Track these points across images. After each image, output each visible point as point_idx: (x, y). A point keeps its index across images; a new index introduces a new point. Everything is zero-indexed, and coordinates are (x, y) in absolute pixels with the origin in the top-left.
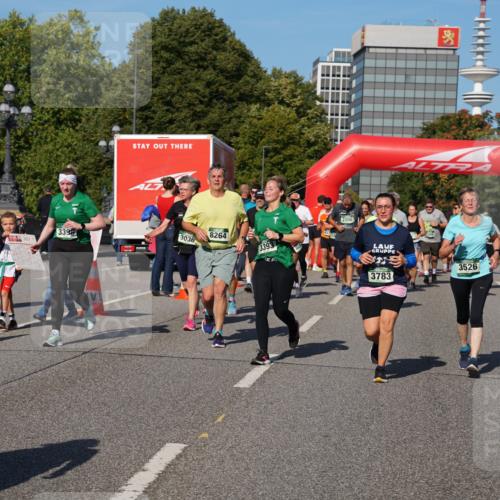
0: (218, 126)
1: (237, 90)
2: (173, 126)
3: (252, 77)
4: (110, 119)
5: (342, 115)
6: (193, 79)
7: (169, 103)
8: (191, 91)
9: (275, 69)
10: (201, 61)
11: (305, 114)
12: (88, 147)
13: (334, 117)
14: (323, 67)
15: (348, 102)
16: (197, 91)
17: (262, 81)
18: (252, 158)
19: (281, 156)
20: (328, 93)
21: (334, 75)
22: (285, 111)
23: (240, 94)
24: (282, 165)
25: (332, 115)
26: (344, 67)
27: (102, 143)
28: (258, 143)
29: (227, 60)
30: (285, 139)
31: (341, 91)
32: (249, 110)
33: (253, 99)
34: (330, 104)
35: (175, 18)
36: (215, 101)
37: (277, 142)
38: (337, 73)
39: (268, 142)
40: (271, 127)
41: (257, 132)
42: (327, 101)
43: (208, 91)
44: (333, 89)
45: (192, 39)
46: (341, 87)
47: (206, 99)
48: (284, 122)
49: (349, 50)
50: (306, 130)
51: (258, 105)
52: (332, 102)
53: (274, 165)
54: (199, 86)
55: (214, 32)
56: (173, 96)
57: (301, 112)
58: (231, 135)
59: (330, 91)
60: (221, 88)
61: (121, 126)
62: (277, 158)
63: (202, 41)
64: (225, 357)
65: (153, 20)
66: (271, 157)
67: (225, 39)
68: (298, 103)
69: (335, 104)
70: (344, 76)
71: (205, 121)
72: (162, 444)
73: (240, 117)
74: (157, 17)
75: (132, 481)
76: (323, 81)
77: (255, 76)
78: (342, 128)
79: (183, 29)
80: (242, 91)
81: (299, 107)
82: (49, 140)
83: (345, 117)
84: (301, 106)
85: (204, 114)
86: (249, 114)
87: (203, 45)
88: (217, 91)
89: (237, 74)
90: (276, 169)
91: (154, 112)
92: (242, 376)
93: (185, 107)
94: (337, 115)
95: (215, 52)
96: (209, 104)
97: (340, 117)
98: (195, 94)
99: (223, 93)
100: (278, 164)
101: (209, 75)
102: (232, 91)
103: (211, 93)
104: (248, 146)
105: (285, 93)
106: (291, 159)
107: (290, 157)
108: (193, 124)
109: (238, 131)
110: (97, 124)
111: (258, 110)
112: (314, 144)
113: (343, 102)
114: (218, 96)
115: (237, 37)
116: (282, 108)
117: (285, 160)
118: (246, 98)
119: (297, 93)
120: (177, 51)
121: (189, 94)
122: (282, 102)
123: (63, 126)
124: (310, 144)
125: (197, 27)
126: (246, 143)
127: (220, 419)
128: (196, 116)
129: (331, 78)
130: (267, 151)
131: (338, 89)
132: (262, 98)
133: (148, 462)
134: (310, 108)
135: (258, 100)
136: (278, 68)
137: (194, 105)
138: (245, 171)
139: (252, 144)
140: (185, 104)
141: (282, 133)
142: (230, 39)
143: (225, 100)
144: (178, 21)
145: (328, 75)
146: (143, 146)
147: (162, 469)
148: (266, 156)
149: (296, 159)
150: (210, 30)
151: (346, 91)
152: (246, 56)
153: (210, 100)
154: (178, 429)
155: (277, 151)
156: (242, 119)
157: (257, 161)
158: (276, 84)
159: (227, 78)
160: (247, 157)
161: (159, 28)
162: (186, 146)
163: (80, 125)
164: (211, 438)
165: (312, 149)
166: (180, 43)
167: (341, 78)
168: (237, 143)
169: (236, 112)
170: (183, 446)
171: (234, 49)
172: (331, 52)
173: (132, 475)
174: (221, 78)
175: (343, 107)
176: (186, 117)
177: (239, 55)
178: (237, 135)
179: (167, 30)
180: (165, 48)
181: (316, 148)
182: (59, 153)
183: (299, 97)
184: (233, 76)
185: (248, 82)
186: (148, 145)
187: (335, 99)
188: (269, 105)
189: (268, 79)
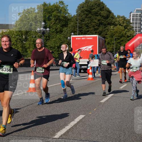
0: (101, 32)
1: (107, 22)
2: (89, 32)
3: (111, 18)
4: (71, 31)
5: (138, 28)
6: (94, 19)
7: (87, 26)
8: (94, 22)
9: (118, 15)
10: (96, 14)
11: (127, 28)
12: (65, 39)
13: (136, 29)
14: (133, 14)
15: (140, 24)
16: (95, 22)
17: (114, 19)
18: (111, 41)
19: (120, 40)
20: (134, 22)
21: (136, 16)
22: (121, 27)
23: (108, 23)
24: (120, 43)
25: (135, 28)
26: (139, 14)
27: (69, 38)
28: (113, 37)
29: (104, 13)
30: (121, 35)
31: (138, 21)
32: (110, 27)
33: (112, 24)
34: (135, 25)
35: (89, 2)
36: (101, 25)
37: (119, 36)
38: (137, 16)
39: (116, 36)
40: (117, 32)
41: (112, 34)
42: (134, 24)
43: (99, 22)
44: (136, 20)
45: (94, 8)
46: (138, 20)
47: (98, 25)
48: (120, 31)
49: (140, 9)
50: (127, 33)
51: (113, 26)
52: (135, 24)
53: (117, 43)
54: (96, 21)
55: (100, 5)
56: (89, 24)
57: (126, 27)
58: (105, 35)
59: (135, 21)
60: (102, 21)
61: (74, 33)
62: (119, 41)
63: (97, 8)
64: (99, 95)
65: (83, 3)
66: (117, 41)
67: (103, 7)
68: (125, 25)
69: (136, 25)
70: (139, 16)
71: (98, 31)
72: (79, 115)
73: (108, 29)
74: (84, 2)
75: (71, 123)
76: (133, 18)
77: (112, 18)
78: (138, 32)
79: (91, 5)
80: (108, 22)
81: (125, 26)
82: (54, 37)
83: (139, 28)
84: (126, 26)
85: (98, 29)
86: (111, 28)
87: (97, 9)
88: (101, 22)
89: (107, 17)
90: (118, 44)
91: (83, 29)
92: (102, 99)
93: (92, 27)
94: (137, 28)
95: (100, 11)
96: (99, 26)
97: (138, 29)
98: (95, 23)
99: (103, 23)
100: (119, 42)
101: (99, 18)
102: (105, 22)
103: (99, 23)
104: (110, 38)
105: (121, 22)
106: (123, 41)
107: (122, 41)
108: (94, 32)
109: (107, 33)
110: (67, 33)
111: (113, 27)
112: (130, 36)
113: (139, 24)
114: (101, 24)
115: (107, 7)
116: (120, 27)
117: (121, 41)
118: (110, 24)
119: (124, 22)
120: (90, 11)
121: (93, 23)
122: (120, 25)
123: (58, 33)
124: (128, 37)
125: (96, 4)
126: (109, 37)
127: (95, 110)
128: (95, 29)
129: (135, 17)
130: (116, 39)
131: (137, 20)
132: (114, 24)
133: (75, 119)
134: (128, 26)
135: (113, 24)
136: (119, 15)
137: (95, 26)
138: (109, 45)
139: (111, 37)
140: (92, 26)
141: (120, 34)
142: (105, 7)
143: (103, 25)
144: (90, 3)
145: (134, 16)
146: (79, 39)
147: (79, 120)
148: (115, 40)
149: (124, 41)
150: (99, 5)
151: (140, 21)
152: (110, 12)
153: (99, 25)
154: (84, 112)
155: (118, 39)
156: (108, 30)
157: (113, 42)
158: (118, 20)
159: (104, 18)
160: (110, 41)
161: (85, 5)
162: (91, 38)
163: (63, 33)
164: (92, 114)
165: (129, 38)
166: (90, 9)
167: (138, 17)
168: (107, 37)
169: (107, 28)
170: (84, 116)
171: (106, 10)
172: (135, 10)
173: (71, 122)
174: (102, 18)
175: (138, 25)
176: (92, 30)
177: (108, 12)
178: (107, 34)
179: (87, 6)
180: (86, 11)
181: (130, 38)
182: (57, 41)
183: (125, 23)
184: (106, 18)
185: (110, 19)
186: (80, 38)
187: (136, 23)
188: (116, 26)
189: (116, 18)
